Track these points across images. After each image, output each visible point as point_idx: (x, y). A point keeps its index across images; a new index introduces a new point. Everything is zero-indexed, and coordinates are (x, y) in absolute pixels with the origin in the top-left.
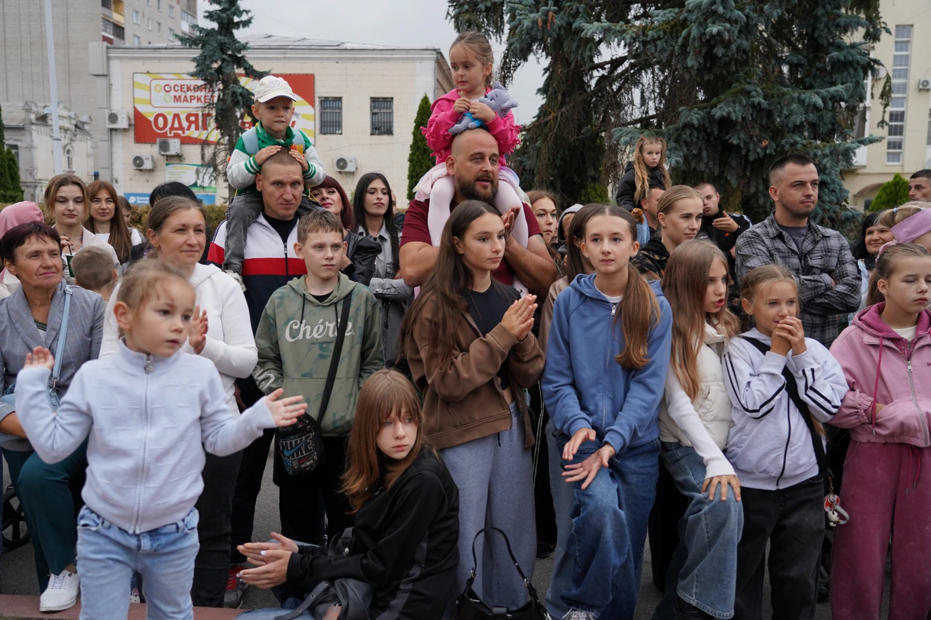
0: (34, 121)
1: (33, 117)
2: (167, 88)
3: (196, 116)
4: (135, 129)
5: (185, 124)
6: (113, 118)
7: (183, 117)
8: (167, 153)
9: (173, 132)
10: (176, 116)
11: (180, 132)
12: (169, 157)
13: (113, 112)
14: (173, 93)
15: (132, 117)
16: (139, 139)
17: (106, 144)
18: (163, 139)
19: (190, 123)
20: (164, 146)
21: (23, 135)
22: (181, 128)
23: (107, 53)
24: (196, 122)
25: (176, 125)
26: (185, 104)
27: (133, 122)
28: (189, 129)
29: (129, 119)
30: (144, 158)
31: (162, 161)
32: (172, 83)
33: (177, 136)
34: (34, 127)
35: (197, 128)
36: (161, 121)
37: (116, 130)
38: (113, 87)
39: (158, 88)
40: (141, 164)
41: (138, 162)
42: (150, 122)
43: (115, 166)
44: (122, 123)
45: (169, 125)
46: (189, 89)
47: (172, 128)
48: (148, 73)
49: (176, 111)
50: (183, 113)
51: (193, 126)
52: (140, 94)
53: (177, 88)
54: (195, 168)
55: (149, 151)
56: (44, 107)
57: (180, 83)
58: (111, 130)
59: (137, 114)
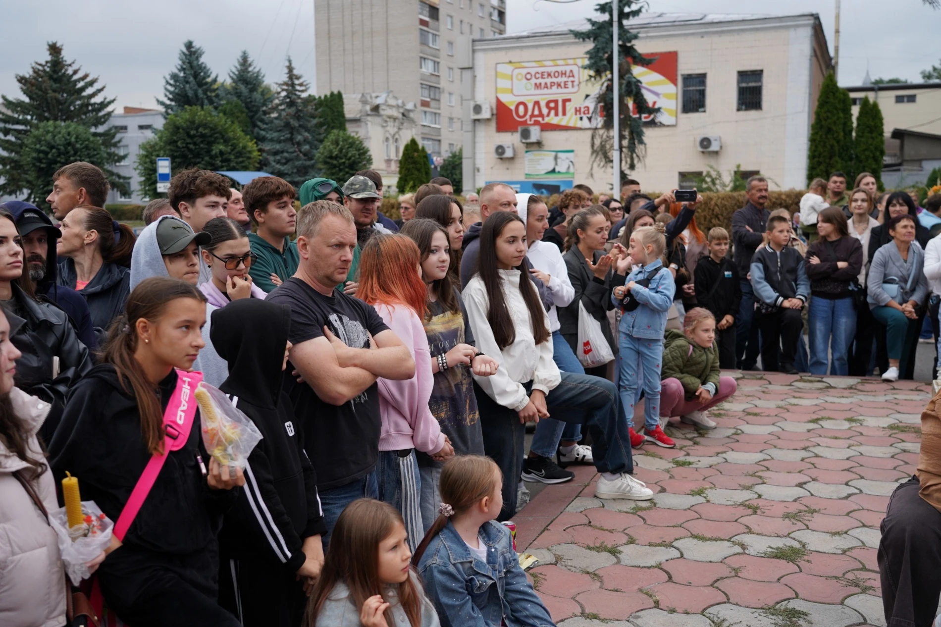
0: (369, 112)
1: (368, 108)
2: (528, 76)
3: (556, 102)
4: (497, 119)
5: (545, 111)
6: (478, 109)
7: (543, 104)
8: (528, 141)
9: (533, 119)
10: (537, 103)
11: (540, 119)
12: (529, 145)
13: (478, 103)
14: (534, 81)
15: (494, 106)
16: (501, 128)
17: (470, 134)
18: (524, 127)
19: (550, 109)
20: (526, 134)
21: (359, 126)
22: (541, 115)
23: (473, 46)
24: (556, 109)
25: (536, 112)
26: (546, 91)
27: (495, 112)
28: (548, 115)
29: (492, 109)
30: (505, 147)
31: (521, 147)
32: (533, 71)
33: (537, 123)
34: (369, 118)
35: (557, 114)
36: (521, 109)
37: (478, 120)
38: (478, 79)
39: (520, 77)
40: (503, 153)
41: (500, 150)
42: (511, 110)
43: (478, 156)
44: (486, 114)
45: (530, 113)
46: (549, 75)
47: (532, 116)
48: (510, 62)
49: (536, 98)
50: (543, 99)
51: (553, 112)
52: (503, 83)
53: (538, 76)
54: (554, 154)
55: (510, 140)
56: (377, 97)
57: (540, 70)
58: (475, 121)
59: (500, 104)
